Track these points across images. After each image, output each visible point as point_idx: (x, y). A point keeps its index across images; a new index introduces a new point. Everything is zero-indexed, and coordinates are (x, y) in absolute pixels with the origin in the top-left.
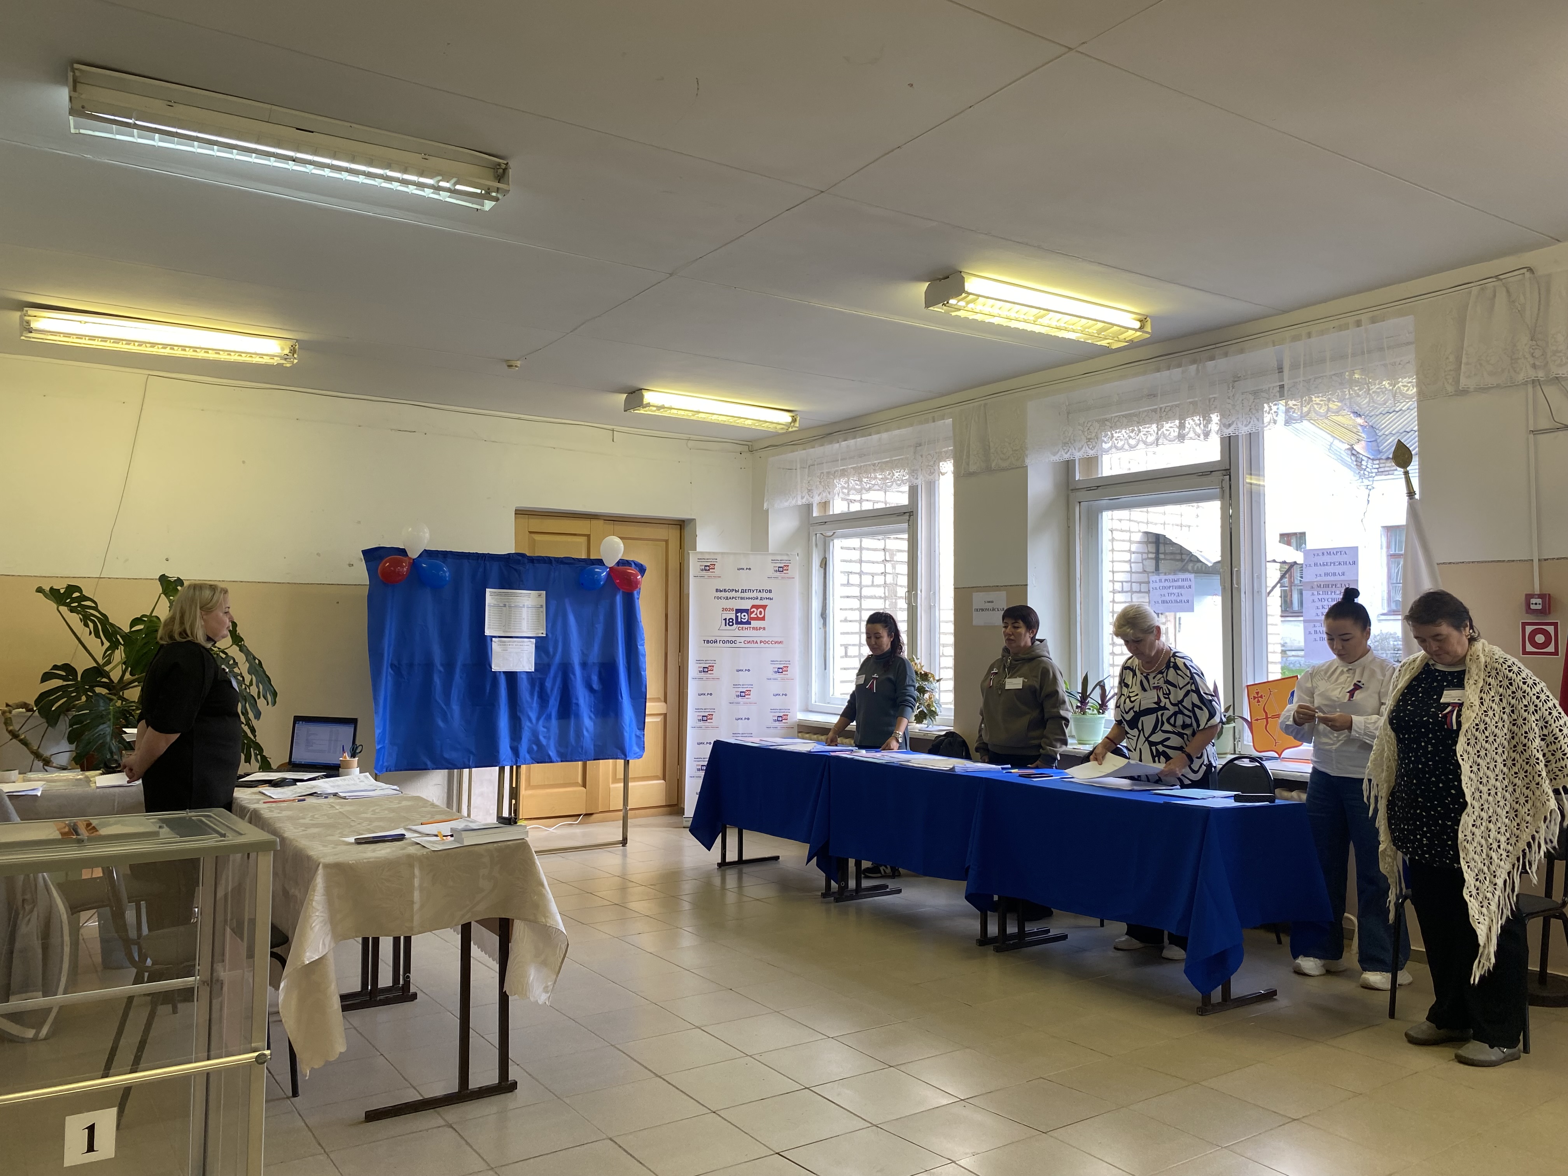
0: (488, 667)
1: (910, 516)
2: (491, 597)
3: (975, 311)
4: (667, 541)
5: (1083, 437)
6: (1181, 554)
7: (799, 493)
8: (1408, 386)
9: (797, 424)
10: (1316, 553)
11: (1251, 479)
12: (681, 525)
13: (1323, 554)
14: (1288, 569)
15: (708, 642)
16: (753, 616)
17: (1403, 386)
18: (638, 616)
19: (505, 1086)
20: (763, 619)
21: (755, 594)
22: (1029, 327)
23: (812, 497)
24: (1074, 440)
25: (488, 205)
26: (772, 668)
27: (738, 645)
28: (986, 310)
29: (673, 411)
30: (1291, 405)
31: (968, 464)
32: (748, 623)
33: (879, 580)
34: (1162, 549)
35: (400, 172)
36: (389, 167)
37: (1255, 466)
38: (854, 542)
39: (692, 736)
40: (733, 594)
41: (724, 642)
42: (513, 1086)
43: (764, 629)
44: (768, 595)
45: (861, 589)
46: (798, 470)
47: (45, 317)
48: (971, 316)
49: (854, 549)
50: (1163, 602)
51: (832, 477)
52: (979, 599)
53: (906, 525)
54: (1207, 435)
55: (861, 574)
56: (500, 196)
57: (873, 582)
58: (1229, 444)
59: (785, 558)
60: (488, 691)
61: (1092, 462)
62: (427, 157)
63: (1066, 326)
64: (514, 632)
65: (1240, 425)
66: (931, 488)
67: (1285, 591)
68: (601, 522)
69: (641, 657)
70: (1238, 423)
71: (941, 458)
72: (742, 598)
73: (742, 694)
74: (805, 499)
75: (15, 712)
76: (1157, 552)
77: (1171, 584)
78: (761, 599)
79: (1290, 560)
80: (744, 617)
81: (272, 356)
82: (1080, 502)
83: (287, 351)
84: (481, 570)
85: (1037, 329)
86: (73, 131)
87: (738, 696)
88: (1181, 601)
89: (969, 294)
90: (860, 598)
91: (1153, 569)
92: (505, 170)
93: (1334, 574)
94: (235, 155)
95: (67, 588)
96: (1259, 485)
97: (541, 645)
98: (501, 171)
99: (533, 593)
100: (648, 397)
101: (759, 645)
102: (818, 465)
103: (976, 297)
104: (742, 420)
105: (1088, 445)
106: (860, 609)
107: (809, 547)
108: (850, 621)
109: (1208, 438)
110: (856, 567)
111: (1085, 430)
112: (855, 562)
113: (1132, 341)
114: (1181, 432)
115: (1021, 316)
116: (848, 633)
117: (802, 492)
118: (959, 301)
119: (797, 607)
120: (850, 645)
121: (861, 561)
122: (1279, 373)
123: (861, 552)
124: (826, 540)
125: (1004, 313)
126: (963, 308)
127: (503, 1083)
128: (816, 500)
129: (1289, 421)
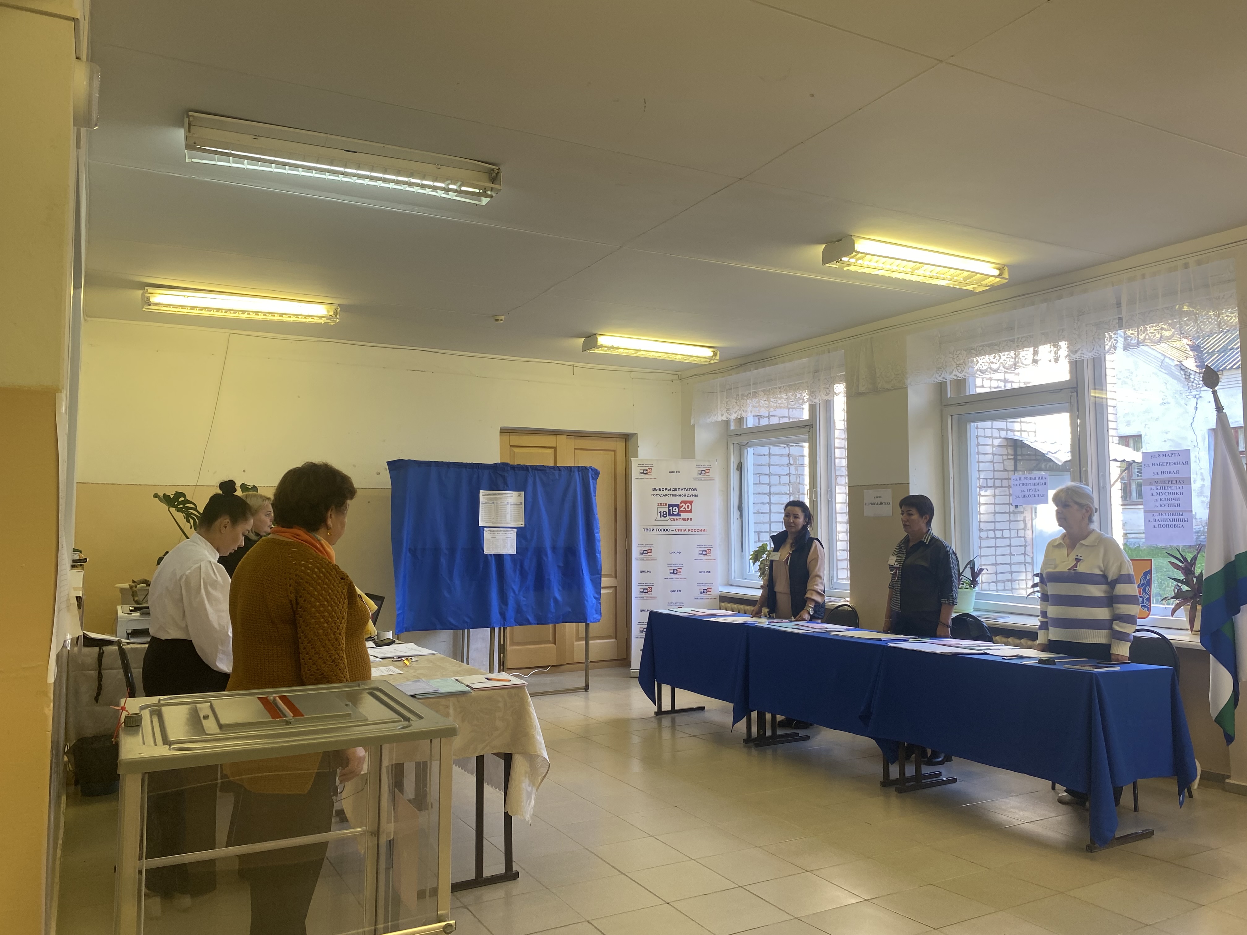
0: (481, 551)
1: (810, 428)
2: (484, 496)
3: (863, 265)
4: (615, 451)
5: (953, 363)
6: (1036, 455)
7: (719, 411)
8: (1231, 317)
9: (718, 358)
10: (1153, 455)
11: (1095, 393)
12: (626, 438)
13: (1159, 456)
14: (1128, 466)
15: (647, 530)
16: (682, 509)
17: (1226, 316)
18: (594, 510)
19: (510, 875)
20: (690, 512)
21: (683, 492)
22: (908, 277)
23: (730, 415)
24: (946, 366)
25: (485, 201)
26: (697, 551)
27: (671, 532)
28: (873, 264)
29: (620, 350)
30: (1129, 334)
31: (858, 386)
32: (678, 515)
33: (785, 479)
34: (1019, 452)
35: (420, 179)
36: (411, 175)
37: (1099, 382)
38: (765, 450)
39: (636, 605)
40: (666, 492)
41: (659, 530)
42: (516, 875)
43: (691, 519)
44: (694, 493)
45: (770, 487)
46: (719, 394)
47: (159, 294)
48: (860, 270)
49: (764, 455)
50: (1023, 496)
51: (745, 398)
52: (869, 495)
53: (807, 436)
54: (1056, 359)
55: (769, 475)
56: (494, 194)
57: (780, 481)
58: (1076, 367)
59: (707, 463)
60: (481, 569)
61: (961, 384)
62: (439, 166)
63: (938, 275)
64: (501, 523)
65: (1085, 351)
66: (828, 405)
67: (1125, 484)
68: (565, 437)
69: (597, 543)
70: (1083, 349)
71: (833, 381)
72: (673, 495)
73: (675, 572)
74: (724, 417)
75: (139, 586)
76: (1015, 454)
77: (1030, 482)
78: (688, 496)
79: (1129, 459)
80: (675, 510)
81: (321, 317)
82: (951, 416)
83: (331, 313)
84: (475, 476)
85: (914, 278)
86: (187, 160)
87: (671, 573)
88: (1038, 496)
89: (858, 253)
90: (769, 494)
91: (1012, 468)
92: (497, 174)
93: (1170, 472)
94: (301, 172)
95: (175, 494)
96: (1102, 398)
97: (521, 533)
98: (494, 174)
99: (515, 493)
100: (602, 340)
101: (687, 533)
102: (734, 388)
103: (864, 255)
104: (674, 355)
105: (957, 369)
106: (770, 503)
107: (727, 454)
108: (762, 513)
109: (1058, 361)
110: (766, 470)
111: (955, 357)
112: (765, 465)
113: (993, 285)
114: (1035, 358)
115: (901, 269)
116: (760, 523)
117: (722, 411)
118: (850, 258)
119: (718, 502)
120: (762, 532)
121: (770, 465)
122: (1117, 307)
123: (770, 458)
124: (741, 448)
125: (887, 267)
126: (853, 264)
127: (508, 873)
128: (733, 416)
129: (1126, 347)
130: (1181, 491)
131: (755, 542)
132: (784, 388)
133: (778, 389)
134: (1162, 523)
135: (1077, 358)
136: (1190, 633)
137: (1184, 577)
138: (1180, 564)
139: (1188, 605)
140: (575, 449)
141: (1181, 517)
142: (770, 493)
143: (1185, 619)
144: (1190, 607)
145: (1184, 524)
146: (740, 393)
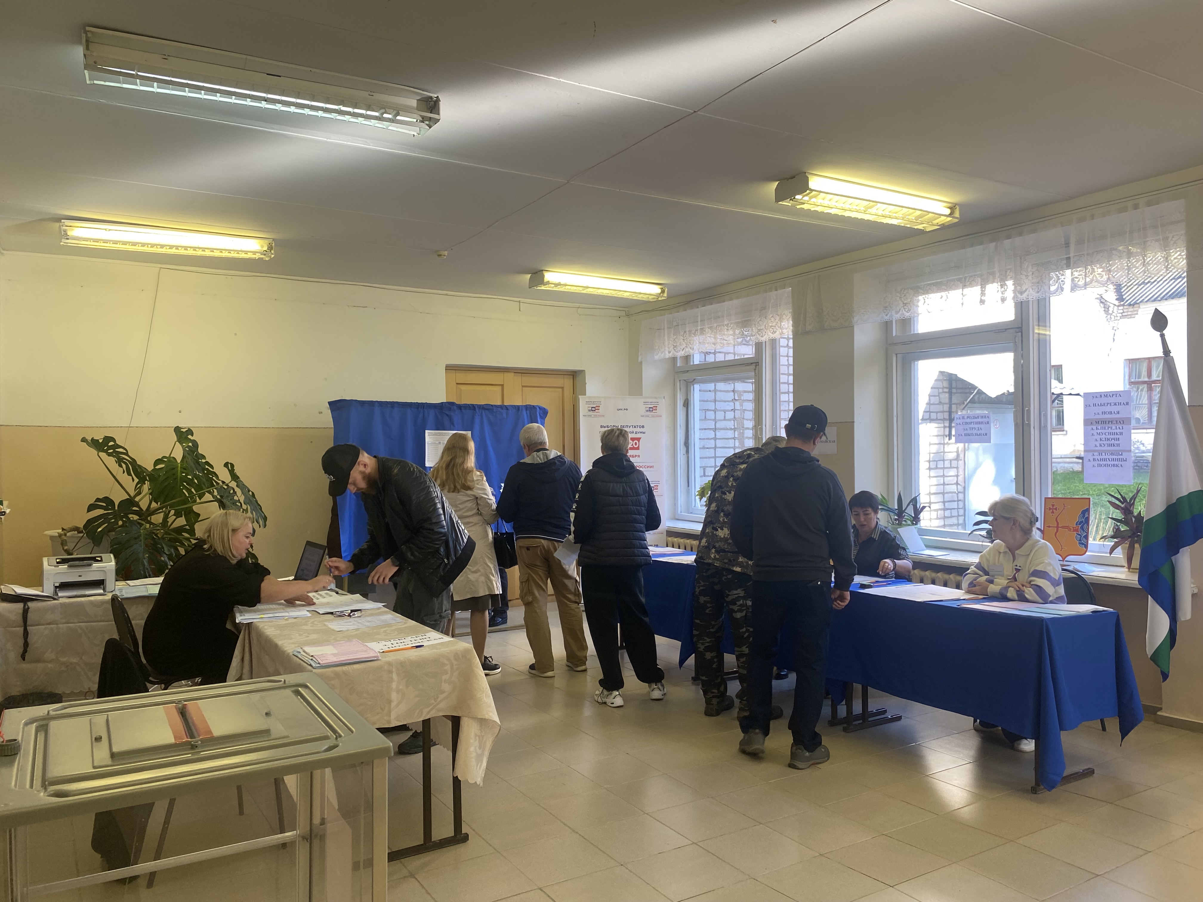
1: (756, 366)
2: (429, 436)
3: (816, 204)
4: (562, 388)
5: (900, 302)
7: (667, 348)
9: (665, 295)
10: (1094, 395)
11: (1039, 330)
12: (573, 375)
13: (1101, 396)
17: (1174, 258)
19: (459, 838)
20: (638, 448)
22: (860, 216)
23: (677, 352)
24: (893, 305)
28: (826, 203)
29: (567, 287)
30: (1076, 275)
31: (805, 325)
33: (730, 415)
34: (954, 385)
35: (351, 107)
36: (342, 103)
37: (1043, 319)
38: (711, 386)
42: (466, 838)
43: (639, 456)
44: (642, 430)
45: (716, 423)
46: (666, 330)
47: (78, 227)
48: (813, 208)
49: (710, 391)
50: (966, 435)
51: (693, 335)
53: (752, 374)
54: (1003, 300)
55: (715, 411)
56: (431, 123)
57: (725, 417)
58: (1021, 307)
59: (654, 400)
61: (907, 323)
62: (372, 94)
63: (890, 214)
65: (1031, 291)
66: (774, 344)
68: (512, 374)
71: (782, 319)
74: (671, 353)
75: (69, 534)
76: (951, 388)
77: (973, 420)
81: (254, 253)
82: (896, 354)
83: (265, 248)
84: (421, 416)
85: (866, 217)
86: (88, 82)
88: (980, 434)
89: (812, 190)
91: (947, 401)
92: (436, 102)
93: (1111, 413)
94: (218, 98)
95: (104, 438)
98: (433, 103)
100: (548, 276)
102: (681, 325)
103: (818, 193)
104: (622, 292)
105: (904, 309)
106: (715, 439)
107: (674, 390)
108: (707, 448)
109: (1005, 302)
110: (711, 406)
111: (902, 296)
112: (710, 401)
113: (944, 225)
114: (982, 298)
115: (853, 207)
116: (706, 458)
117: (669, 348)
118: (804, 196)
119: (665, 439)
120: (707, 467)
121: (715, 401)
122: (1066, 247)
123: (715, 393)
124: (688, 384)
125: (840, 205)
126: (806, 202)
127: (458, 836)
128: (681, 353)
129: (1074, 287)
130: (1121, 431)
131: (701, 476)
132: (732, 326)
133: (725, 327)
134: (1101, 463)
135: (1025, 298)
136: (1127, 570)
137: (1123, 517)
138: (1120, 504)
139: (1126, 543)
140: (523, 386)
141: (1120, 457)
142: (715, 429)
143: (1122, 556)
144: (1128, 545)
145: (1122, 463)
146: (687, 330)
